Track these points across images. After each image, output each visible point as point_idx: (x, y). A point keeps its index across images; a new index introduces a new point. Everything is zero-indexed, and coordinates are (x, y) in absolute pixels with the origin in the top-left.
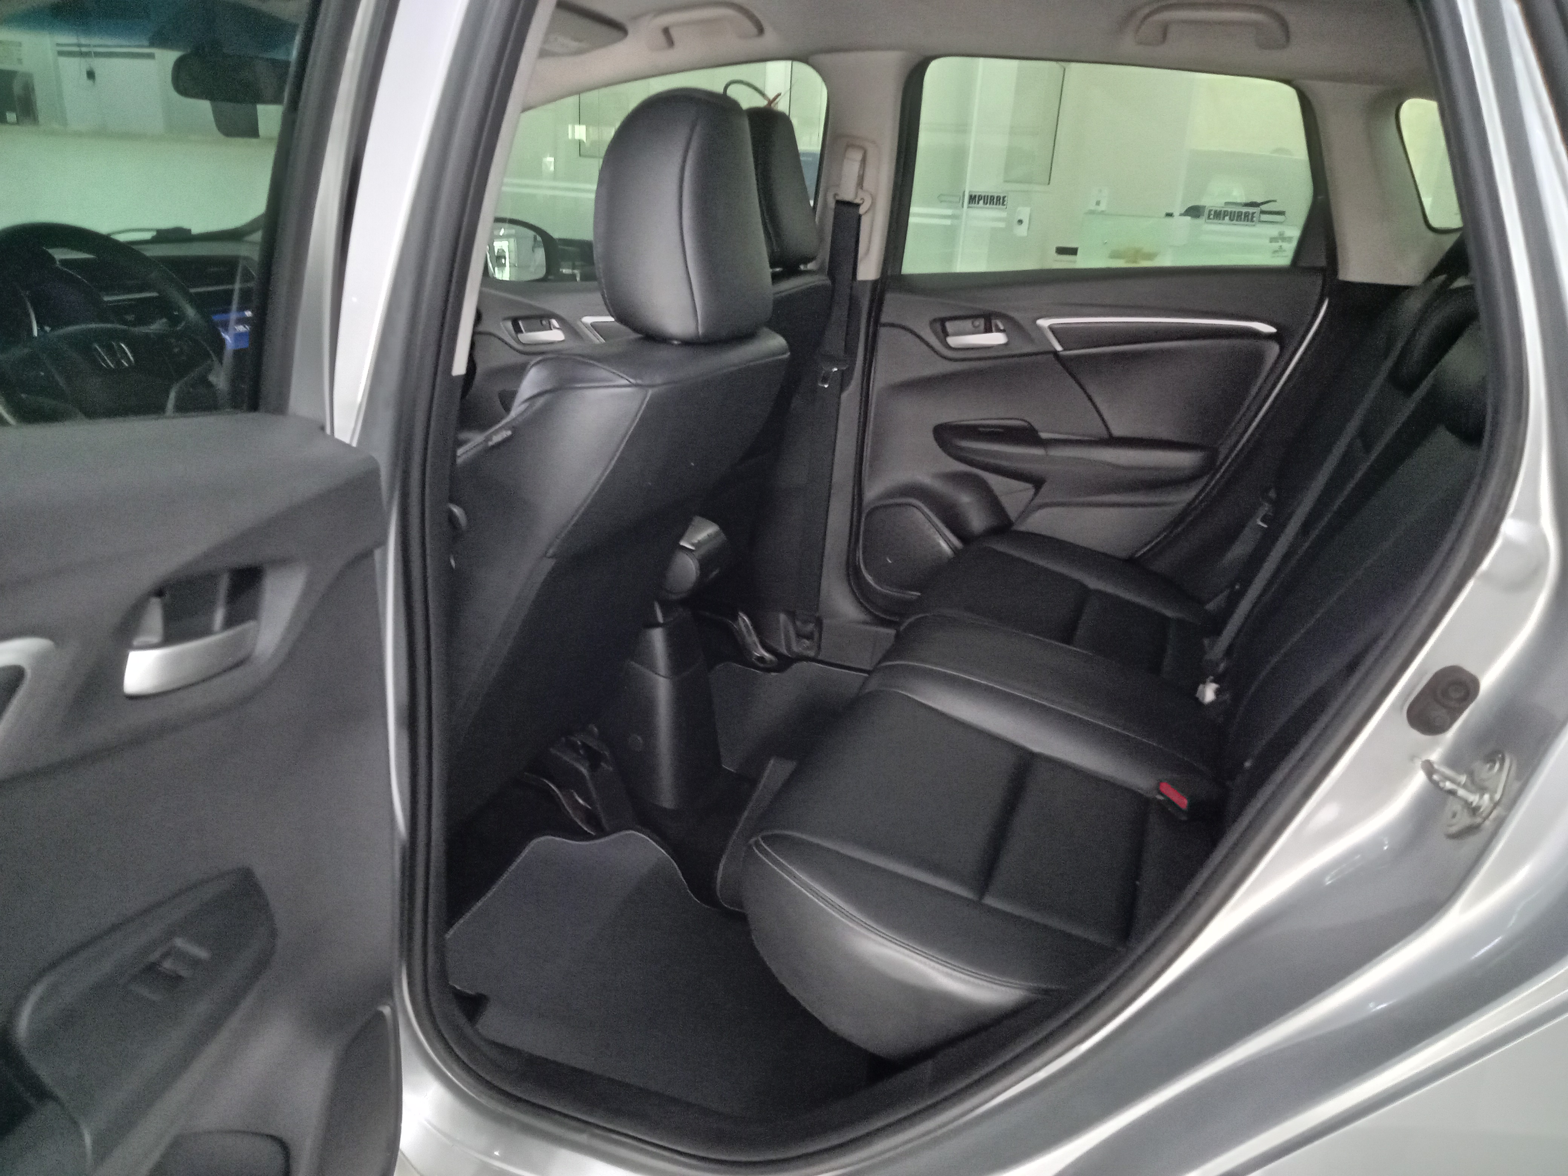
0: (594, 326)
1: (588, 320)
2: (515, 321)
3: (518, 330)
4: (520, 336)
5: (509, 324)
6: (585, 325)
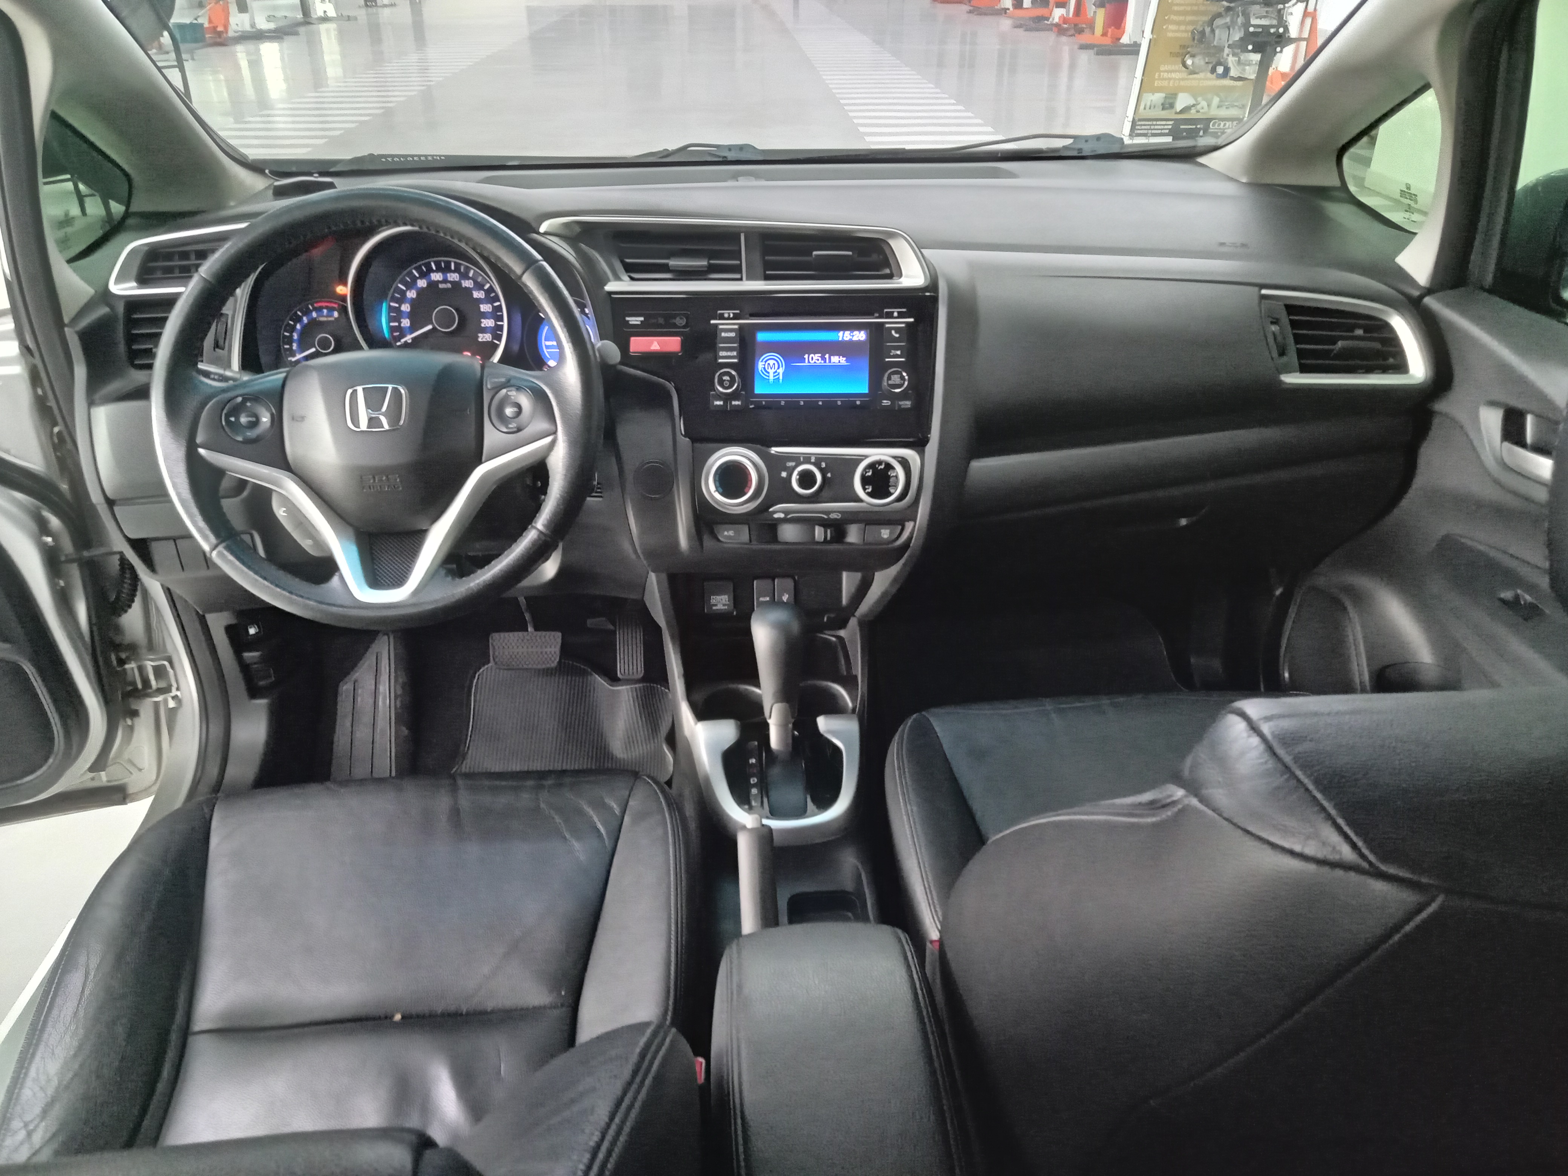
4: (1505, 446)
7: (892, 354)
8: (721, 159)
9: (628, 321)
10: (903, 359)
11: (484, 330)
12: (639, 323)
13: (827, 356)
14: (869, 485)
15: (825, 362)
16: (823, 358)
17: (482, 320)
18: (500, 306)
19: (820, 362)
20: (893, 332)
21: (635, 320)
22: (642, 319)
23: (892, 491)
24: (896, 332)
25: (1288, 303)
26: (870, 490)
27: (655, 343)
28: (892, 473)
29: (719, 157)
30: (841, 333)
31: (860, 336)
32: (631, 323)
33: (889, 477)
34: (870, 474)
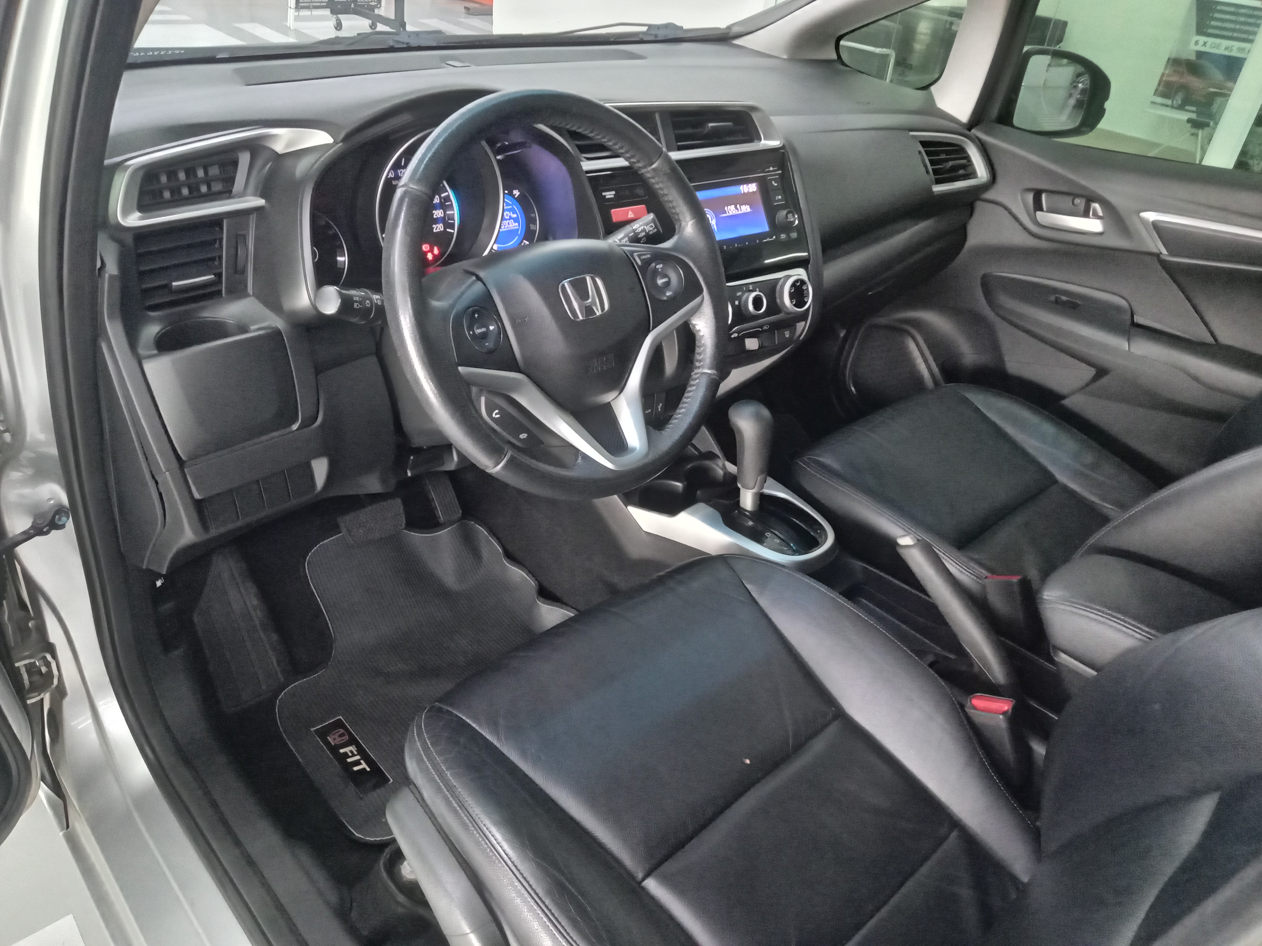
0: (1156, 226)
1: (1151, 216)
2: (1038, 195)
3: (1038, 206)
4: (1039, 214)
5: (1030, 197)
6: (1144, 222)
7: (776, 199)
8: (405, 46)
9: (605, 196)
10: (784, 202)
11: (436, 221)
12: (612, 196)
13: (738, 206)
14: (793, 299)
15: (738, 211)
16: (737, 209)
17: (434, 212)
18: (448, 196)
19: (735, 212)
20: (773, 182)
21: (610, 195)
22: (614, 192)
23: (806, 300)
24: (775, 183)
25: (922, 139)
26: (794, 303)
27: (630, 213)
28: (804, 288)
29: (403, 43)
30: (742, 186)
31: (752, 187)
32: (607, 197)
33: (803, 290)
34: (793, 291)
